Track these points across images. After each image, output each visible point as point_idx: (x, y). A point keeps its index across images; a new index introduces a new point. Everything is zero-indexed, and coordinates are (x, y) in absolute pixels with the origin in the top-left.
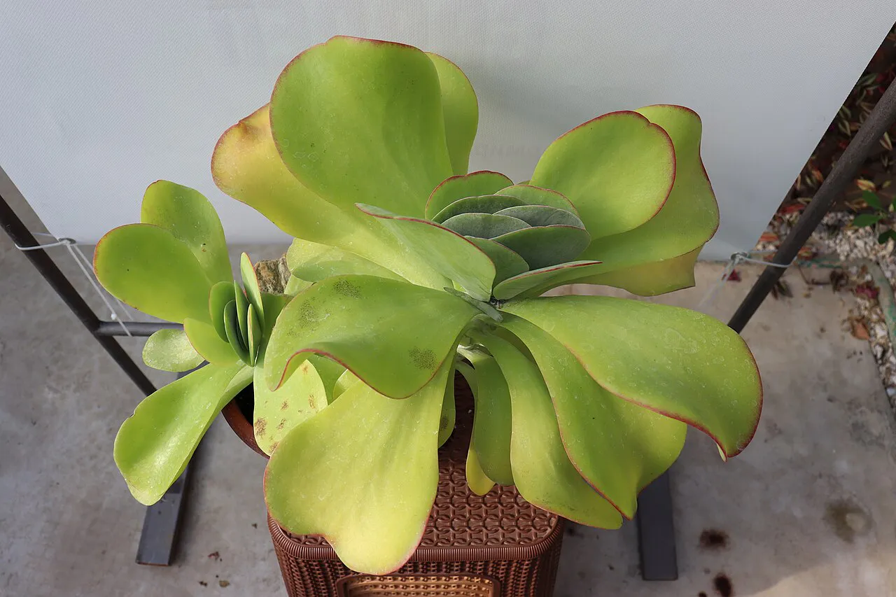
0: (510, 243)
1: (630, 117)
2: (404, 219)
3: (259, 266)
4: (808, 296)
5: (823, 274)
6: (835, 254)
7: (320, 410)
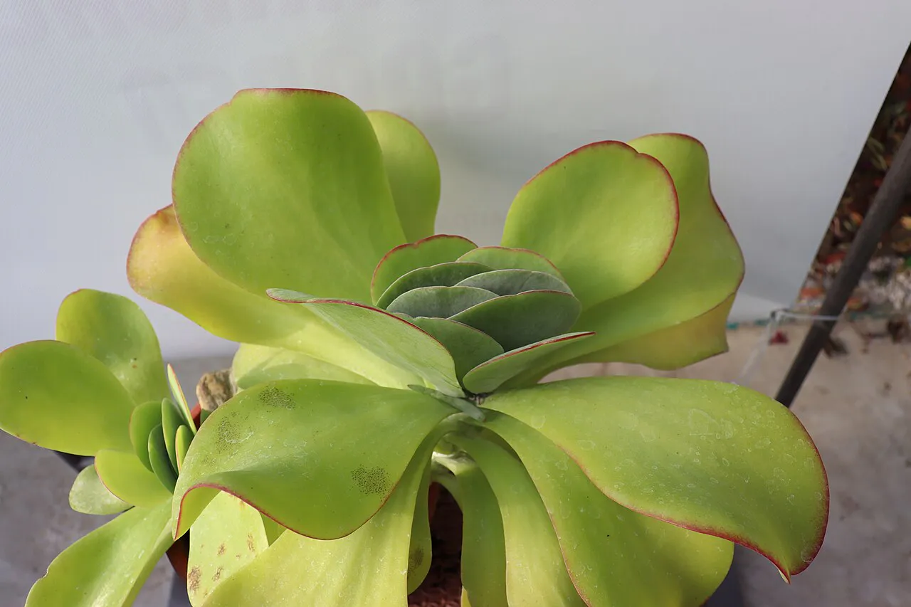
0: (474, 321)
1: (612, 147)
2: (320, 301)
3: (206, 379)
4: (865, 351)
5: (878, 325)
6: (888, 303)
7: (260, 553)
